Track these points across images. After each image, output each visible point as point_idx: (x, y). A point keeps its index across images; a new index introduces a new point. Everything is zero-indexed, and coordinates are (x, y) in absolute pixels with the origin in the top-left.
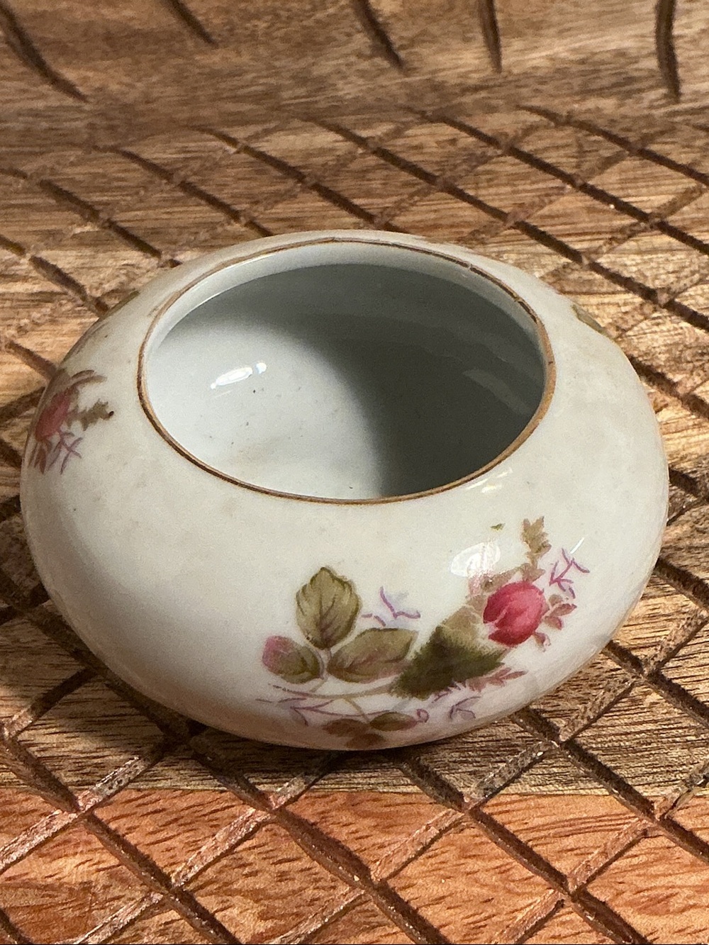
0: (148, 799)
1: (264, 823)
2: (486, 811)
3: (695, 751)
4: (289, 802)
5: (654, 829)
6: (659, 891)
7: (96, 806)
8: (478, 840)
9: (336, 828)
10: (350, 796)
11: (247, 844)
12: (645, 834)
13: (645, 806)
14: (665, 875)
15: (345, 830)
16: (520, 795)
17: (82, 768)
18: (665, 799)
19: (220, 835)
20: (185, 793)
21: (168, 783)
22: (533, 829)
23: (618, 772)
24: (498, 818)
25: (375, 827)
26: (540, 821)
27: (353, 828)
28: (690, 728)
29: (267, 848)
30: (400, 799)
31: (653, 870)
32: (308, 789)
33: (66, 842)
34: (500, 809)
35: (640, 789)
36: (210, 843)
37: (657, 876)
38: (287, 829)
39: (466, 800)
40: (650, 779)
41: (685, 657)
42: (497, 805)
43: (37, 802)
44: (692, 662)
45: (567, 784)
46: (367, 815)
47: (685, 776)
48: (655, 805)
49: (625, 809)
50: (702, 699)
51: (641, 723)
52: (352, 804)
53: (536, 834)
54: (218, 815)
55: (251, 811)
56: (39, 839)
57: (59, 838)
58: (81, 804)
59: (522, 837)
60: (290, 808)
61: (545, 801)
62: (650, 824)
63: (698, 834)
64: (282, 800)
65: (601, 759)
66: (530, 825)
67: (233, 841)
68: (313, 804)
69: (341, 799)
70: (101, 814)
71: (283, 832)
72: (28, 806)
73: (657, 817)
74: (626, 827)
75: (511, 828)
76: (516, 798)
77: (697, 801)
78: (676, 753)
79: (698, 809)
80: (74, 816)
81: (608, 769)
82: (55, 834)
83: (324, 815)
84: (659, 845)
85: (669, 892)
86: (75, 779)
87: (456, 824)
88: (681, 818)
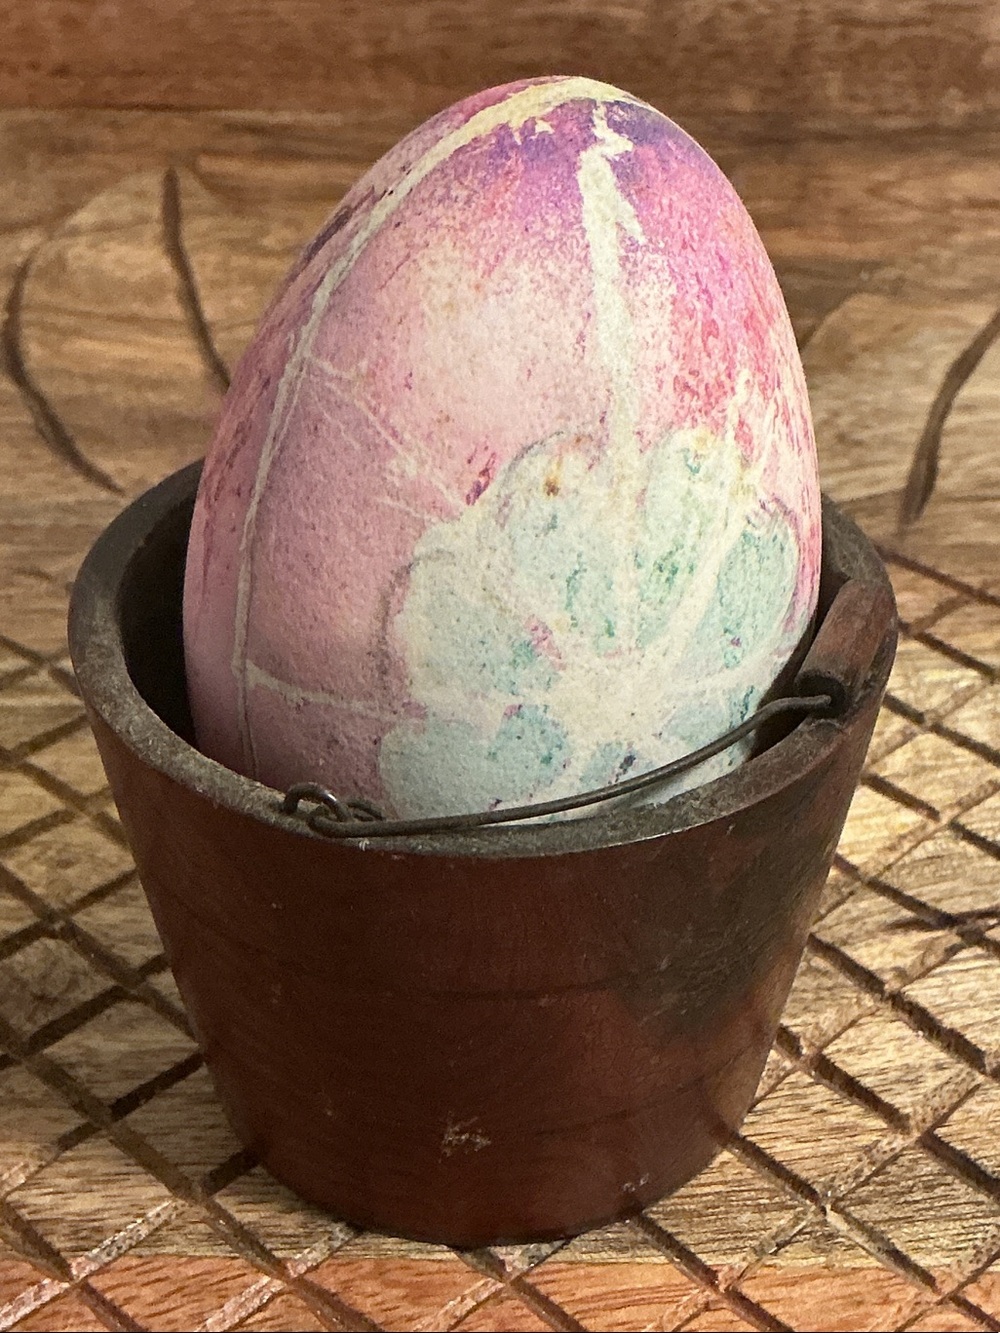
0: (150, 1266)
1: (280, 1294)
2: (529, 1280)
3: (767, 1216)
4: (309, 1270)
5: (717, 1302)
7: (92, 1274)
8: (518, 1313)
9: (359, 1299)
10: (379, 1264)
11: (259, 1316)
12: (707, 1307)
13: (709, 1276)
15: (370, 1301)
16: (571, 1263)
17: (76, 1232)
18: (731, 1269)
19: (229, 1307)
20: (192, 1259)
21: (172, 1249)
22: (581, 1300)
23: (679, 1238)
24: (543, 1290)
25: (405, 1297)
26: (587, 1292)
27: (379, 1299)
28: (763, 1190)
29: (281, 1321)
30: (436, 1266)
32: (331, 1255)
33: (55, 1314)
34: (548, 1278)
35: (703, 1257)
36: (218, 1315)
38: (305, 1299)
39: (509, 1269)
40: (715, 1246)
41: (764, 1112)
42: (542, 1274)
43: (25, 1269)
44: (770, 1118)
45: (623, 1250)
46: (397, 1284)
47: (755, 1243)
48: (720, 1276)
49: (685, 1279)
50: (778, 1159)
51: (710, 1185)
52: (379, 1272)
53: (585, 1307)
54: (229, 1284)
55: (265, 1279)
56: (25, 1310)
57: (48, 1310)
58: (74, 1272)
59: (568, 1310)
60: (310, 1277)
61: (597, 1270)
62: (713, 1297)
63: (765, 1306)
64: (302, 1269)
65: (661, 1224)
66: (578, 1296)
67: (244, 1314)
68: (335, 1272)
69: (368, 1267)
70: (97, 1283)
71: (300, 1303)
72: (15, 1273)
73: (722, 1288)
74: (685, 1299)
75: (556, 1299)
76: (563, 1266)
77: (766, 1271)
78: (746, 1217)
79: (767, 1281)
80: (66, 1285)
81: (670, 1236)
82: (43, 1305)
83: (346, 1285)
84: (722, 1318)
86: (69, 1245)
87: (496, 1295)
88: (749, 1290)
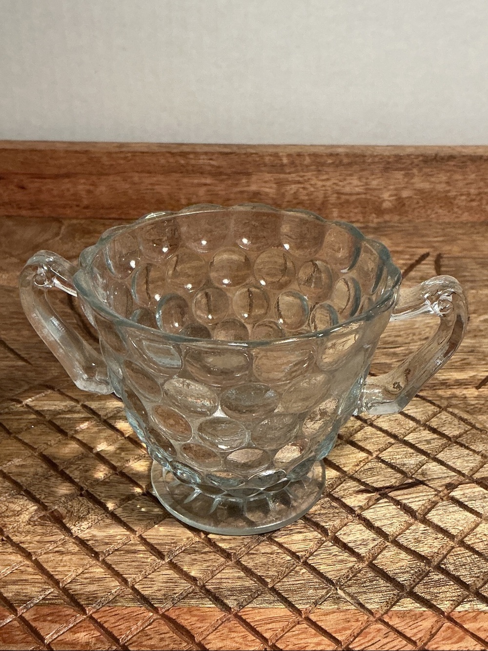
0: (112, 610)
1: (157, 619)
2: (240, 614)
3: (318, 591)
4: (166, 611)
5: (302, 621)
6: (302, 645)
7: (94, 613)
8: (236, 625)
9: (183, 621)
10: (189, 608)
11: (149, 627)
12: (299, 623)
13: (299, 612)
14: (305, 639)
15: (187, 622)
16: (253, 608)
17: (88, 598)
18: (306, 610)
19: (139, 624)
20: (127, 607)
21: (119, 604)
22: (256, 621)
23: (289, 599)
24: (244, 617)
25: (198, 620)
26: (258, 618)
27: (189, 621)
28: (316, 582)
29: (156, 629)
30: (208, 610)
31: (300, 637)
32: (173, 606)
33: (81, 627)
34: (245, 613)
35: (297, 606)
36: (135, 627)
37: (301, 639)
38: (165, 621)
39: (232, 610)
40: (301, 602)
41: (317, 555)
42: (244, 612)
43: (70, 611)
44: (319, 557)
45: (270, 603)
46: (195, 616)
47: (314, 601)
48: (302, 612)
49: (291, 613)
50: (321, 571)
51: (299, 580)
52: (190, 611)
53: (257, 623)
54: (139, 616)
55: (151, 614)
56: (71, 625)
57: (79, 625)
58: (87, 612)
59: (252, 624)
60: (166, 613)
61: (261, 610)
62: (301, 619)
63: (318, 623)
64: (163, 610)
65: (283, 594)
66: (256, 619)
67: (144, 626)
68: (175, 612)
69: (185, 610)
70: (95, 616)
71: (163, 622)
72: (67, 613)
73: (303, 616)
74: (291, 620)
75: (248, 621)
76: (251, 609)
77: (318, 610)
78: (311, 591)
79: (318, 614)
80: (85, 616)
81: (286, 598)
82: (77, 624)
83: (178, 616)
84: (303, 627)
85: (306, 645)
86: (86, 602)
87: (228, 619)
88: (313, 617)
